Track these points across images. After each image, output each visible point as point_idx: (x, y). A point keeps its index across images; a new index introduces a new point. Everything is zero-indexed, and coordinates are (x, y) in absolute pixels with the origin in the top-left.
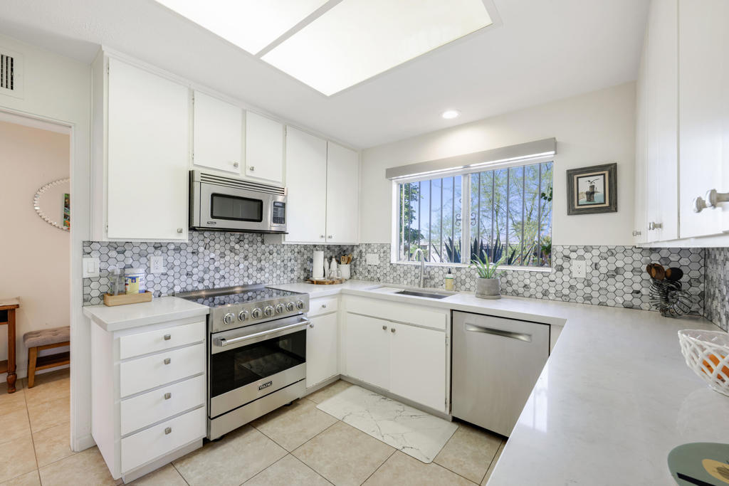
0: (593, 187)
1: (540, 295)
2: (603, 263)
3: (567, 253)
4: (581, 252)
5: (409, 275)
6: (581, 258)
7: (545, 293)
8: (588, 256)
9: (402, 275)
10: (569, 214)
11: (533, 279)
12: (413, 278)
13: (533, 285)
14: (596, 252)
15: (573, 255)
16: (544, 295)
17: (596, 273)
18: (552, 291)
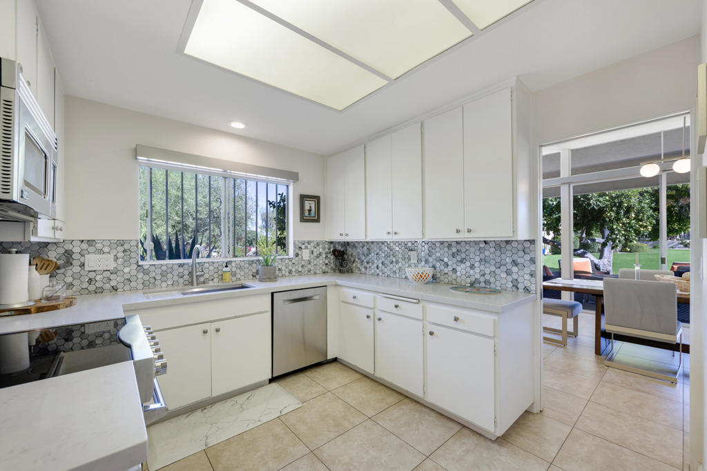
0: (310, 207)
1: (287, 274)
2: (315, 250)
3: (300, 245)
4: (306, 244)
5: (169, 276)
6: (306, 248)
7: (290, 272)
8: (309, 247)
9: (158, 277)
10: (301, 221)
11: (284, 264)
12: (176, 278)
13: (284, 268)
14: (312, 244)
15: (303, 247)
16: (290, 273)
17: (312, 256)
18: (294, 270)
